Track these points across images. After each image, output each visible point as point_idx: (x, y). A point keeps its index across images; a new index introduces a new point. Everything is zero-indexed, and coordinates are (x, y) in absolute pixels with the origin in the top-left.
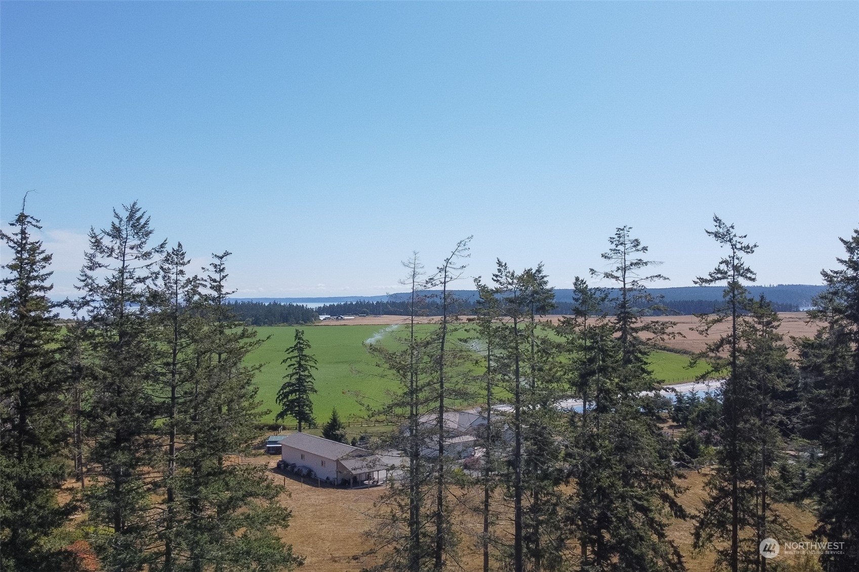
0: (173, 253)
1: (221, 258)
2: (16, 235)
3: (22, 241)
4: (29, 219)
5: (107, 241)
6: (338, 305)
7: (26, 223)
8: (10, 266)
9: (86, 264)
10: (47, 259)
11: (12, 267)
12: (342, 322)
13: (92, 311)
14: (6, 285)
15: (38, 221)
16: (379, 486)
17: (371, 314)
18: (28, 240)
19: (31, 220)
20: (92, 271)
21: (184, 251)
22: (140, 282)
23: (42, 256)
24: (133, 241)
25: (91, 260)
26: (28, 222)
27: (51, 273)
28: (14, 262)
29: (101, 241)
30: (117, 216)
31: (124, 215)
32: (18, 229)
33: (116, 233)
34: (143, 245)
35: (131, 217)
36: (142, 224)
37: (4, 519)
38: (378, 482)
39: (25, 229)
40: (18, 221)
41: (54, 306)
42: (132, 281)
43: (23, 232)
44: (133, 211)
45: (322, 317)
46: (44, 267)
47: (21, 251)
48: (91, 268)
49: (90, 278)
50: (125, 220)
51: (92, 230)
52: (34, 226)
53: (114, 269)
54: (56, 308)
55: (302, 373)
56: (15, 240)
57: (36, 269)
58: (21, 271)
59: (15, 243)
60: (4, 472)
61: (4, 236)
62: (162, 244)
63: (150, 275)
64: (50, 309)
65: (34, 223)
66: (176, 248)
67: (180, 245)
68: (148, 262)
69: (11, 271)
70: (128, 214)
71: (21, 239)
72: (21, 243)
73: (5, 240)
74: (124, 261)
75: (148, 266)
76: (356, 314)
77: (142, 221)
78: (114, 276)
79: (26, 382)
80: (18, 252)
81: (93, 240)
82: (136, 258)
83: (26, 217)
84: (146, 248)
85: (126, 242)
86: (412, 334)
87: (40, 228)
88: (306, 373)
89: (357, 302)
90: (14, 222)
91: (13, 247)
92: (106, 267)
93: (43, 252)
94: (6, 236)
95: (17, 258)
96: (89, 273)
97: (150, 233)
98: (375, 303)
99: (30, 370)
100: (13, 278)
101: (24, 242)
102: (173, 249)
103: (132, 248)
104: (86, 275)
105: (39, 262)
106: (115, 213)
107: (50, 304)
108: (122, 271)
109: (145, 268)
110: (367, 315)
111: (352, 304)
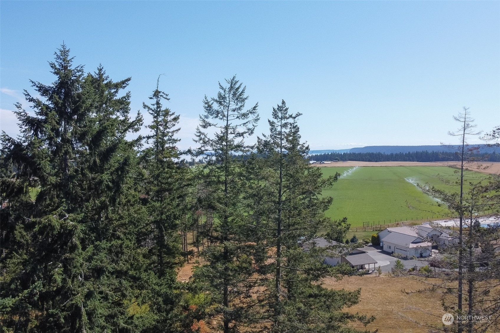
0: (278, 109)
1: (295, 118)
2: (154, 105)
3: (157, 109)
4: (161, 94)
5: (216, 106)
6: (320, 155)
7: (160, 97)
8: (150, 126)
9: (201, 124)
10: (176, 119)
11: (152, 127)
12: (324, 165)
13: (206, 158)
14: (148, 139)
15: (167, 95)
16: (370, 274)
17: (341, 160)
18: (161, 109)
19: (163, 94)
20: (205, 129)
21: (287, 107)
22: (240, 136)
23: (173, 117)
24: (233, 106)
25: (204, 121)
26: (161, 96)
27: (179, 129)
28: (152, 124)
29: (212, 105)
30: (222, 88)
31: (227, 86)
32: (154, 101)
33: (221, 100)
34: (242, 108)
35: (231, 88)
36: (240, 92)
37: (155, 327)
38: (368, 271)
39: (159, 100)
40: (154, 95)
41: (181, 154)
42: (234, 135)
43: (158, 103)
44: (233, 83)
45: (311, 162)
46: (174, 125)
47: (157, 116)
48: (204, 127)
49: (203, 134)
50: (227, 90)
51: (206, 98)
52: (165, 98)
53: (220, 127)
54: (183, 155)
55: (312, 197)
56: (153, 109)
57: (169, 127)
58: (157, 130)
59: (153, 111)
60: (155, 289)
61: (146, 106)
62: (255, 107)
63: (247, 131)
64: (179, 156)
65: (165, 96)
66: (280, 105)
67: (283, 103)
68: (245, 121)
69: (151, 130)
70: (229, 85)
71: (157, 108)
72: (157, 111)
73: (147, 109)
74: (227, 120)
75: (245, 124)
76: (332, 160)
77: (240, 90)
78: (222, 132)
79: (167, 214)
80: (155, 117)
81: (206, 106)
82: (237, 118)
83: (160, 92)
84: (244, 111)
85: (228, 107)
86: (462, 178)
87: (168, 99)
88: (315, 197)
89: (332, 153)
90: (152, 96)
91: (152, 114)
92: (215, 125)
93: (173, 114)
94: (147, 106)
95: (155, 121)
96: (202, 130)
97: (246, 99)
98: (342, 154)
99: (170, 205)
100: (152, 135)
101: (158, 110)
102: (278, 106)
103: (234, 111)
104: (200, 132)
105: (170, 121)
106: (220, 85)
107: (178, 152)
108: (227, 128)
109: (242, 125)
110: (339, 161)
111: (328, 154)
